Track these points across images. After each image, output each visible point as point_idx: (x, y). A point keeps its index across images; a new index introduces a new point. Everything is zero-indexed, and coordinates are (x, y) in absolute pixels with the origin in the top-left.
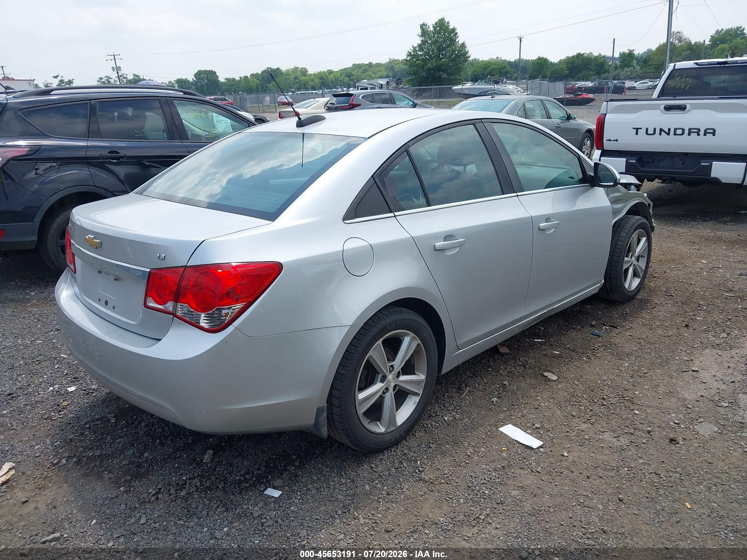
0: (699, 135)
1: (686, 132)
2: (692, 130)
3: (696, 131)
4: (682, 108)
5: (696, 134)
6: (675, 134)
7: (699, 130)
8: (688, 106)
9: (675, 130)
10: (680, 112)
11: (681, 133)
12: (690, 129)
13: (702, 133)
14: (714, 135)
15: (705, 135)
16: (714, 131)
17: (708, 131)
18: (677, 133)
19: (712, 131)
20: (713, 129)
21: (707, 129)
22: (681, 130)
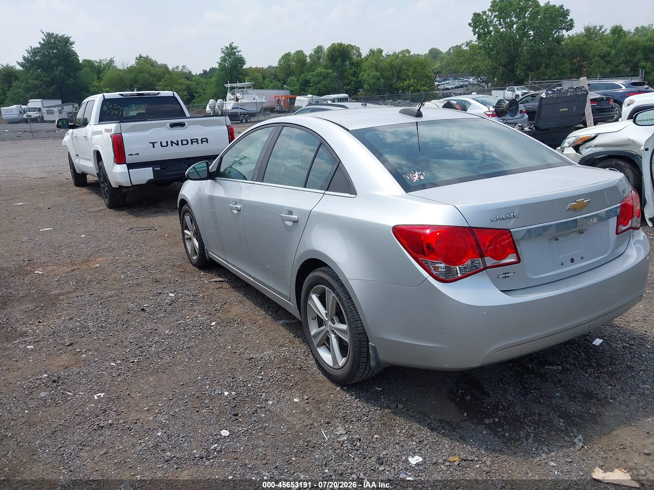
0: (198, 143)
1: (190, 142)
2: (193, 141)
3: (196, 140)
4: (182, 125)
5: (196, 143)
6: (182, 144)
7: (197, 140)
8: (186, 123)
9: (182, 141)
10: (181, 128)
11: (186, 143)
12: (191, 140)
13: (200, 141)
14: (207, 142)
15: (202, 143)
16: (207, 140)
17: (203, 140)
18: (183, 143)
19: (205, 140)
20: (206, 138)
21: (202, 139)
22: (186, 141)
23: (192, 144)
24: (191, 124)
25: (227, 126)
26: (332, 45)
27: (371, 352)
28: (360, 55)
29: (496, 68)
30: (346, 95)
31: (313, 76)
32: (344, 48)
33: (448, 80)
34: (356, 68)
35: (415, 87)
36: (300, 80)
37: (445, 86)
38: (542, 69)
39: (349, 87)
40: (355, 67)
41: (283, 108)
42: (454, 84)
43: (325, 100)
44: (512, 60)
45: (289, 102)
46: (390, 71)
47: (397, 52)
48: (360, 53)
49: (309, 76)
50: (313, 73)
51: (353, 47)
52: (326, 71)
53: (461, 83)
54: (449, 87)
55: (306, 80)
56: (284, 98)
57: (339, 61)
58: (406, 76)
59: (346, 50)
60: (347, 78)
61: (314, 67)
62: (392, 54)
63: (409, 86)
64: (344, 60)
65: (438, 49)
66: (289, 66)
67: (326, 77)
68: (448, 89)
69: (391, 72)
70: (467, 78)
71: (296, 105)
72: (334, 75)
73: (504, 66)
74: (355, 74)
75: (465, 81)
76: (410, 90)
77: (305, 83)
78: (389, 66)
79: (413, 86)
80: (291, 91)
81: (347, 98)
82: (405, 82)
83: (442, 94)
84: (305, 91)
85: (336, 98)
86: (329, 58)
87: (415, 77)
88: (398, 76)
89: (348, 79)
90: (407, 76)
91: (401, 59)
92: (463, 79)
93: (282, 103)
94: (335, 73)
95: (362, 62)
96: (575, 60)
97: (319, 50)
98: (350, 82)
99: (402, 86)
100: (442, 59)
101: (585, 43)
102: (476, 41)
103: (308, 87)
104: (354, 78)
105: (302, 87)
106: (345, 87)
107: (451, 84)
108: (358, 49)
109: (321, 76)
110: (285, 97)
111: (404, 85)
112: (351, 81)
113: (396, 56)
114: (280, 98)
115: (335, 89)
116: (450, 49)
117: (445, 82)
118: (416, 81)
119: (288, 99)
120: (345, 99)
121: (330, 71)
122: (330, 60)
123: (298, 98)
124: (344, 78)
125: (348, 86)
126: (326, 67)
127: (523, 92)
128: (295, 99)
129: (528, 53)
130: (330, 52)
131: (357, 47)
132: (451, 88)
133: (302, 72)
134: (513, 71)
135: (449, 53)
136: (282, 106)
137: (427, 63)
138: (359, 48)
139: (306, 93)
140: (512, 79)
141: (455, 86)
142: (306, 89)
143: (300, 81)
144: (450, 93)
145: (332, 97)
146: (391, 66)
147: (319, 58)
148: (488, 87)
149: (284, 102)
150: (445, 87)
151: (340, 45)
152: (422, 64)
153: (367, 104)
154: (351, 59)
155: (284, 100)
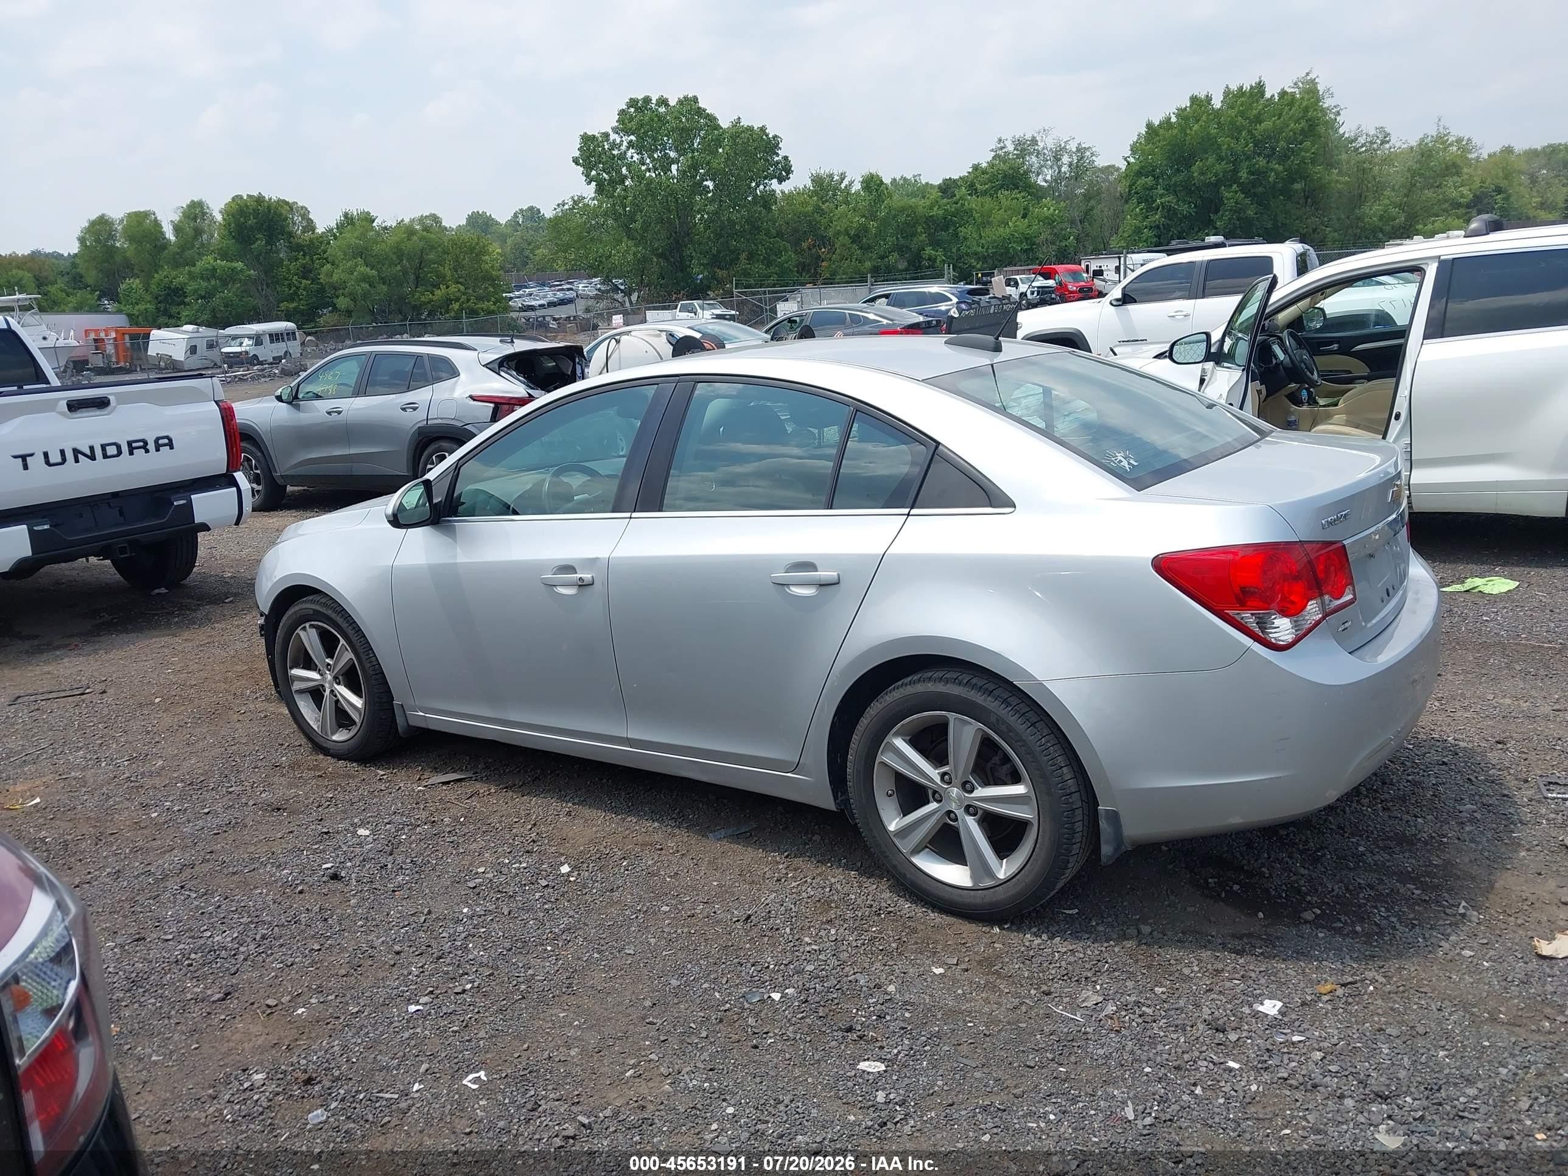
0: (147, 451)
2: (134, 445)
3: (141, 444)
4: (102, 403)
5: (143, 450)
6: (105, 456)
7: (146, 443)
8: (112, 398)
9: (103, 447)
10: (98, 412)
11: (115, 452)
12: (129, 443)
13: (151, 446)
14: (172, 448)
15: (158, 450)
16: (170, 440)
17: (161, 442)
18: (109, 454)
19: (166, 441)
20: (167, 437)
21: (158, 439)
22: (115, 447)
23: (131, 453)
24: (124, 399)
25: (216, 402)
26: (233, 199)
27: (1103, 824)
28: (310, 226)
29: (645, 260)
30: (291, 325)
31: (192, 276)
32: (269, 207)
33: (527, 288)
34: (307, 258)
35: (463, 303)
36: (153, 286)
37: (524, 301)
38: (743, 263)
39: (294, 305)
40: (304, 255)
41: (114, 359)
42: (544, 297)
43: (235, 338)
44: (677, 242)
45: (128, 345)
46: (396, 265)
47: (407, 221)
48: (312, 221)
49: (180, 277)
50: (193, 269)
51: (291, 206)
52: (229, 264)
53: (560, 295)
54: (533, 303)
55: (169, 288)
56: (113, 335)
57: (260, 243)
58: (437, 277)
59: (275, 213)
60: (286, 283)
61: (188, 253)
62: (394, 225)
63: (448, 301)
64: (271, 240)
65: (488, 214)
66: (111, 251)
67: (230, 278)
68: (532, 308)
69: (399, 268)
70: (569, 283)
71: (152, 352)
72: (249, 276)
73: (660, 256)
74: (306, 272)
75: (569, 289)
76: (453, 309)
77: (168, 295)
78: (394, 253)
79: (457, 300)
80: (130, 316)
81: (294, 333)
82: (438, 292)
83: (523, 320)
84: (171, 317)
85: (264, 333)
86: (231, 233)
87: (460, 280)
88: (417, 278)
89: (290, 286)
90: (442, 277)
91: (421, 239)
92: (561, 285)
93: (110, 349)
94: (252, 271)
95: (321, 243)
96: (805, 245)
97: (195, 212)
98: (295, 293)
99: (431, 301)
100: (503, 238)
101: (818, 210)
102: (593, 199)
103: (179, 305)
104: (304, 281)
105: (162, 306)
106: (284, 305)
107: (537, 296)
108: (304, 213)
109: (213, 276)
110: (117, 331)
111: (435, 298)
112: (298, 288)
113: (407, 230)
114: (102, 335)
115: (255, 308)
116: (516, 215)
117: (521, 292)
118: (462, 288)
119: (127, 337)
120: (288, 334)
121: (239, 265)
122: (234, 237)
123: (155, 333)
124: (278, 283)
125: (293, 300)
126: (224, 255)
127: (713, 314)
128: (147, 336)
129: (708, 227)
130: (233, 216)
131: (302, 207)
132: (540, 306)
133: (156, 267)
134: (682, 266)
135: (514, 223)
136: (110, 356)
137: (484, 246)
138: (306, 209)
139: (173, 321)
140: (682, 284)
141: (547, 300)
142: (174, 310)
143: (153, 288)
144: (544, 317)
145: (253, 330)
146: (399, 253)
147: (198, 232)
148: (631, 302)
149: (116, 347)
150: (525, 303)
151: (260, 200)
152: (472, 249)
153: (515, 340)
154: (291, 235)
155: (115, 339)
